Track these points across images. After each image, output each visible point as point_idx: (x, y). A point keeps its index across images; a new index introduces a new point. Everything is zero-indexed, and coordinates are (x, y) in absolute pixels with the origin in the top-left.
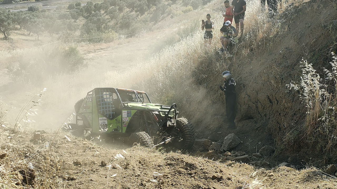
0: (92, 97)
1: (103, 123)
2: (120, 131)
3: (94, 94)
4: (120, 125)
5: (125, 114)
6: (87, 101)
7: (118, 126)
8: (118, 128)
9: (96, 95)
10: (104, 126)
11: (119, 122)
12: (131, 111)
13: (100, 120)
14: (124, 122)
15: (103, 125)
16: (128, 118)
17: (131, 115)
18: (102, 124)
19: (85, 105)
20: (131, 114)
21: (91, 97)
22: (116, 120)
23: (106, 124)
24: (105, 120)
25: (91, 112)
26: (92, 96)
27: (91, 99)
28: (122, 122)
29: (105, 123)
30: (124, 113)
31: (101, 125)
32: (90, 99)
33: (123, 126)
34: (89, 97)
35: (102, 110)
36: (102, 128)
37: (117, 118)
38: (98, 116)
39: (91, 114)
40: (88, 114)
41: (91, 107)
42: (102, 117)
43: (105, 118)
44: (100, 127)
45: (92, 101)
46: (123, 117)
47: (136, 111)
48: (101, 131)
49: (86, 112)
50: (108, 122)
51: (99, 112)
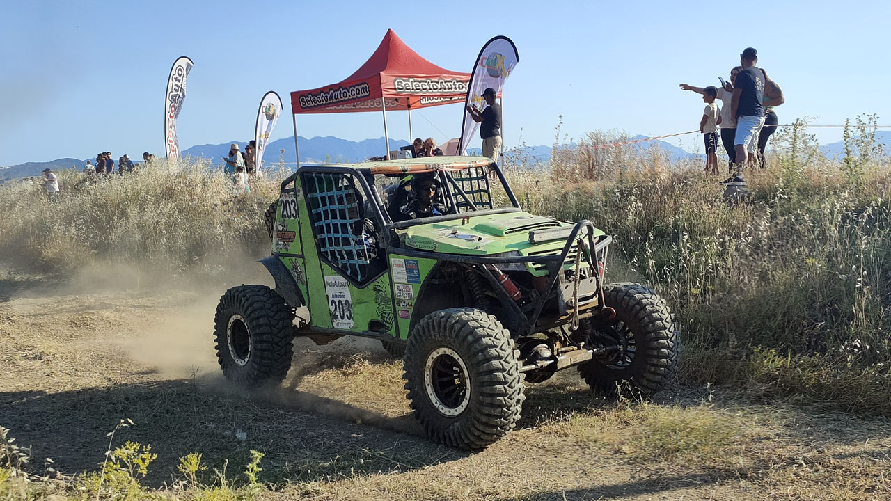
0: (295, 199)
1: (338, 296)
2: (393, 332)
3: (299, 190)
4: (388, 308)
5: (399, 269)
6: (285, 213)
7: (385, 313)
8: (383, 318)
9: (305, 194)
10: (343, 307)
11: (385, 300)
12: (417, 261)
13: (330, 284)
14: (401, 301)
15: (340, 302)
16: (411, 286)
17: (419, 277)
18: (337, 300)
19: (281, 229)
20: (418, 273)
21: (293, 201)
22: (375, 289)
23: (347, 302)
24: (342, 285)
25: (301, 253)
26: (296, 196)
27: (294, 209)
28: (395, 302)
29: (344, 296)
30: (398, 266)
31: (333, 302)
32: (292, 206)
33: (399, 313)
34: (288, 198)
35: (328, 249)
36: (337, 313)
37: (376, 283)
38: (322, 270)
39: (300, 261)
40: (293, 259)
41: (297, 237)
42: (332, 274)
43: (341, 279)
44: (332, 308)
45: (297, 213)
46: (395, 280)
47: (435, 261)
48: (337, 325)
49: (284, 251)
50: (352, 294)
51: (323, 256)
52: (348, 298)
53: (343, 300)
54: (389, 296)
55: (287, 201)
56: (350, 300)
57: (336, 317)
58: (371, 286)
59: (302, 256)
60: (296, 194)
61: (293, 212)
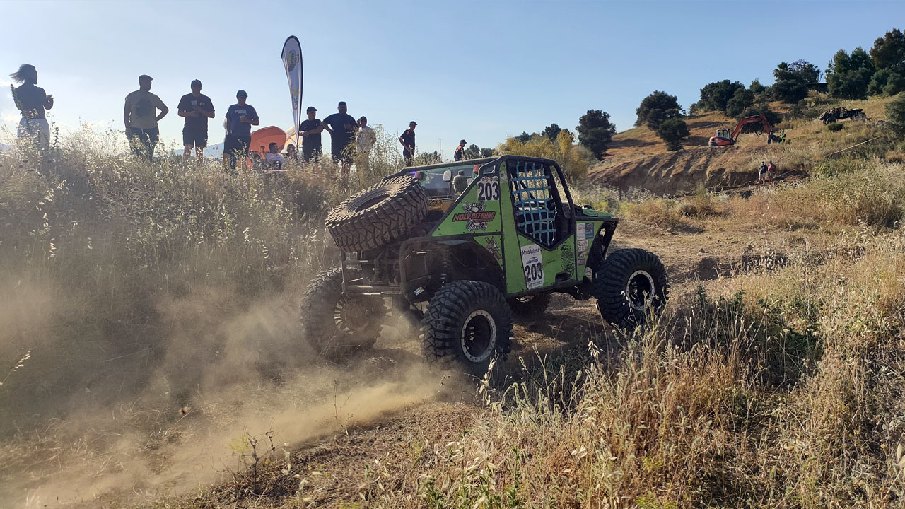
0: (498, 183)
1: (531, 262)
2: (573, 277)
3: (502, 175)
4: (571, 261)
5: (581, 231)
6: (484, 195)
7: (569, 265)
8: (566, 270)
9: (509, 178)
10: (535, 270)
11: (569, 255)
12: (594, 223)
13: (524, 253)
14: (581, 253)
15: (533, 266)
16: (588, 241)
17: (594, 234)
18: (530, 265)
20: (594, 231)
21: (495, 184)
22: (562, 249)
23: (539, 264)
24: (536, 251)
25: (499, 231)
26: (499, 180)
27: (496, 191)
28: (576, 254)
29: (537, 260)
30: (580, 229)
31: (528, 267)
32: (493, 189)
33: (579, 262)
34: (489, 182)
35: (526, 223)
36: (530, 276)
37: (564, 244)
38: (519, 242)
39: (498, 238)
40: (490, 237)
41: (497, 216)
42: (528, 244)
43: (535, 246)
44: (526, 273)
45: (499, 195)
46: (578, 239)
47: (602, 222)
48: (530, 286)
49: (481, 231)
50: (543, 258)
51: (520, 230)
52: (540, 261)
53: (536, 263)
54: (573, 252)
55: (488, 184)
56: (541, 262)
57: (529, 280)
58: (560, 247)
59: (501, 233)
60: (499, 178)
61: (494, 193)
